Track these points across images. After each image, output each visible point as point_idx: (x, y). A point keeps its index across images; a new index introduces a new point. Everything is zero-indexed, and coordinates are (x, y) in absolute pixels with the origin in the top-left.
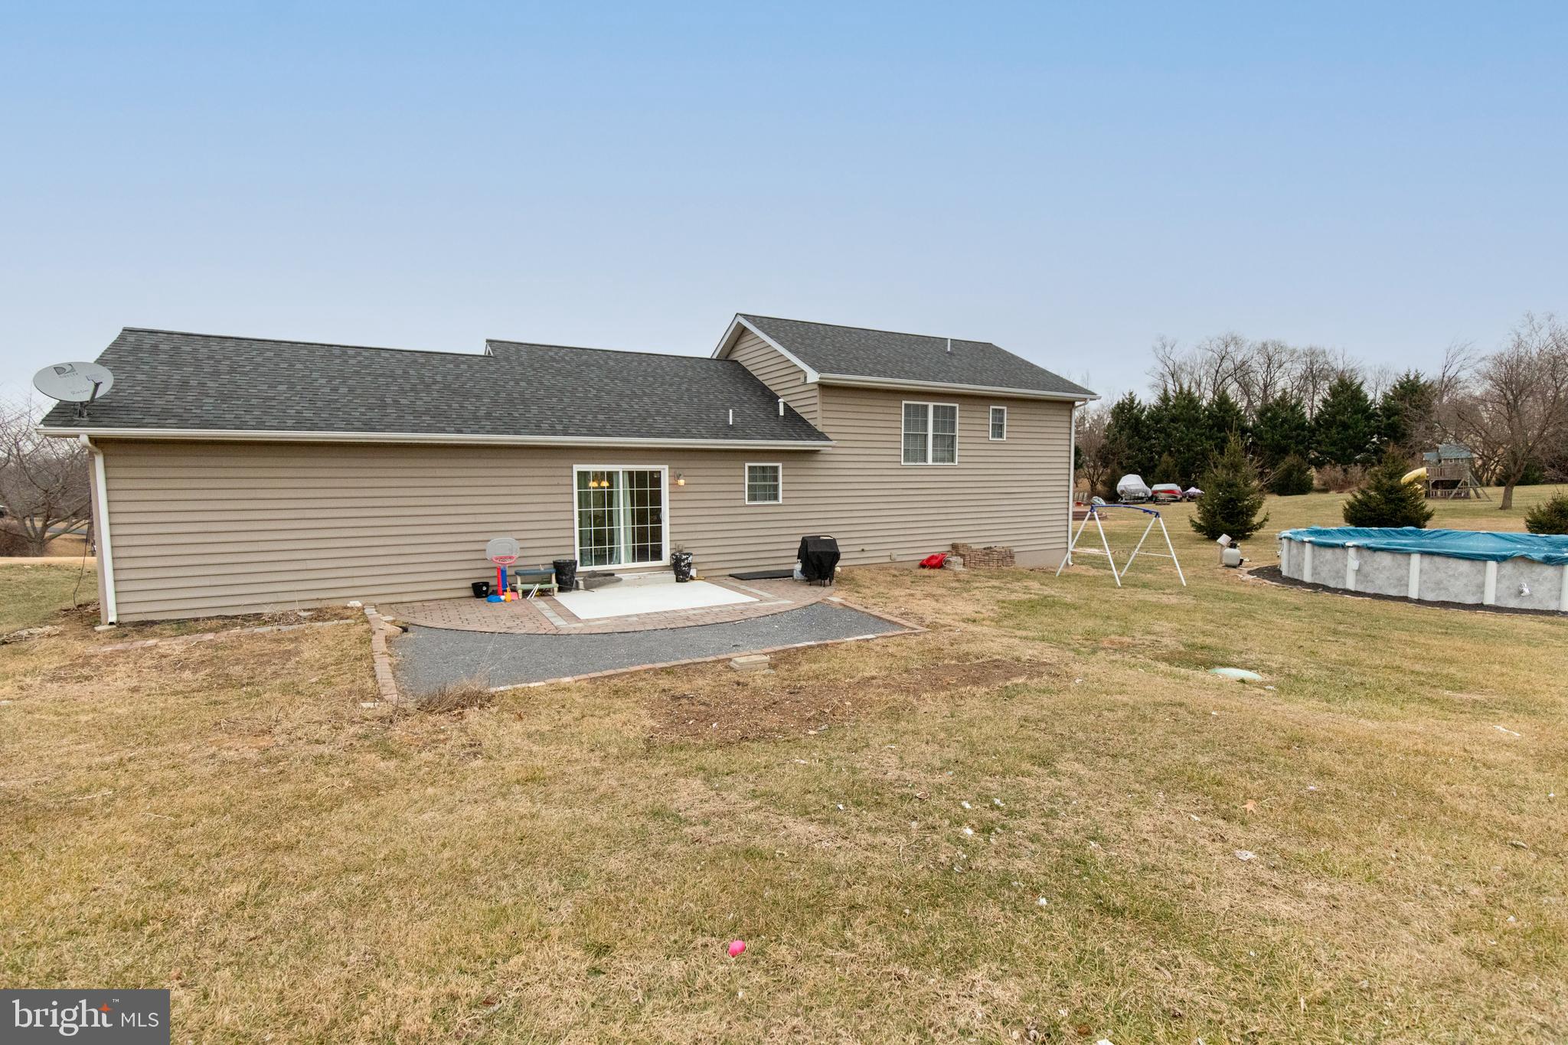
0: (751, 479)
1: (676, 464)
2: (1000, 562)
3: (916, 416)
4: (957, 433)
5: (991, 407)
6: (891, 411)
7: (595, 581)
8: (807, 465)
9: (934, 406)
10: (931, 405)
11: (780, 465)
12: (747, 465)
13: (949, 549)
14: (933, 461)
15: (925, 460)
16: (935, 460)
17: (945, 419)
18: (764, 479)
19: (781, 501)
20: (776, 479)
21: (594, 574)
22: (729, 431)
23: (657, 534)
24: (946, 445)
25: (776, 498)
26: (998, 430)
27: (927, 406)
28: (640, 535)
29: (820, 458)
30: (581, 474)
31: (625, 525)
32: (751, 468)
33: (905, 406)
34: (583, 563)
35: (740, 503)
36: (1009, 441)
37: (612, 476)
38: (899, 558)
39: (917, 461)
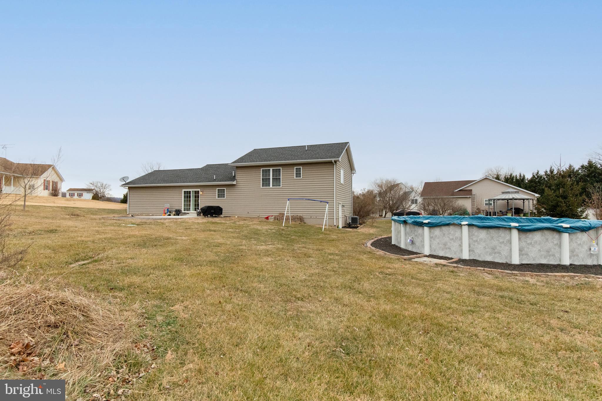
0: (218, 192)
1: (201, 189)
3: (266, 173)
4: (281, 177)
5: (295, 167)
6: (258, 172)
7: (185, 214)
8: (233, 188)
9: (273, 169)
10: (271, 169)
11: (225, 188)
12: (217, 189)
15: (270, 186)
16: (273, 186)
17: (277, 173)
18: (221, 192)
19: (225, 198)
20: (224, 192)
22: (215, 180)
24: (277, 180)
25: (224, 197)
26: (298, 175)
27: (270, 169)
28: (195, 205)
29: (236, 186)
30: (185, 192)
31: (192, 203)
32: (218, 190)
33: (262, 170)
34: (185, 210)
35: (215, 198)
36: (303, 178)
37: (190, 192)
38: (260, 216)
39: (267, 186)
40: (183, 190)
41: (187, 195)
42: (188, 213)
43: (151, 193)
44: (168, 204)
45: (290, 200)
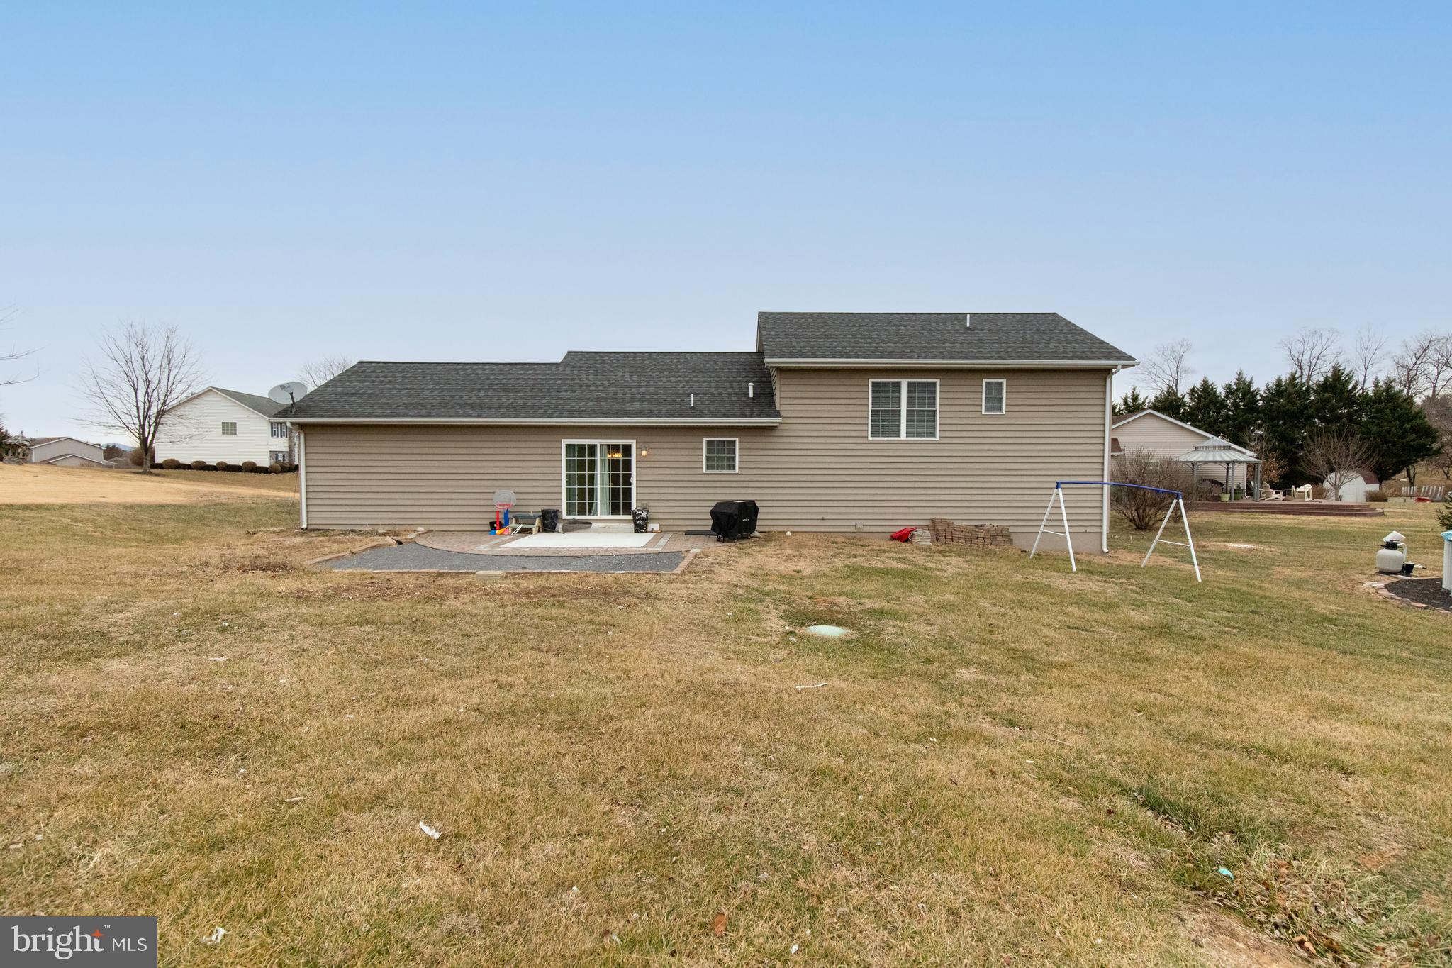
0: (709, 451)
1: (640, 439)
2: (988, 541)
3: (885, 394)
4: (937, 410)
5: (984, 381)
6: (858, 389)
7: (572, 526)
8: (768, 440)
9: (909, 382)
10: (904, 383)
11: (736, 439)
12: (705, 440)
13: (928, 523)
14: (907, 436)
15: (898, 435)
16: (909, 434)
17: (922, 395)
18: (722, 451)
19: (737, 471)
20: (733, 451)
21: (575, 522)
22: (694, 412)
23: (628, 494)
24: (923, 419)
25: (732, 468)
26: (994, 403)
27: (899, 384)
28: (615, 494)
29: (777, 433)
30: (568, 446)
31: (602, 486)
32: (708, 442)
33: (873, 383)
34: (569, 513)
35: (698, 471)
36: (1010, 415)
37: (592, 447)
38: (866, 529)
39: (888, 436)
40: (565, 442)
41: (582, 460)
42: (589, 523)
43: (415, 451)
44: (510, 492)
45: (1062, 485)
